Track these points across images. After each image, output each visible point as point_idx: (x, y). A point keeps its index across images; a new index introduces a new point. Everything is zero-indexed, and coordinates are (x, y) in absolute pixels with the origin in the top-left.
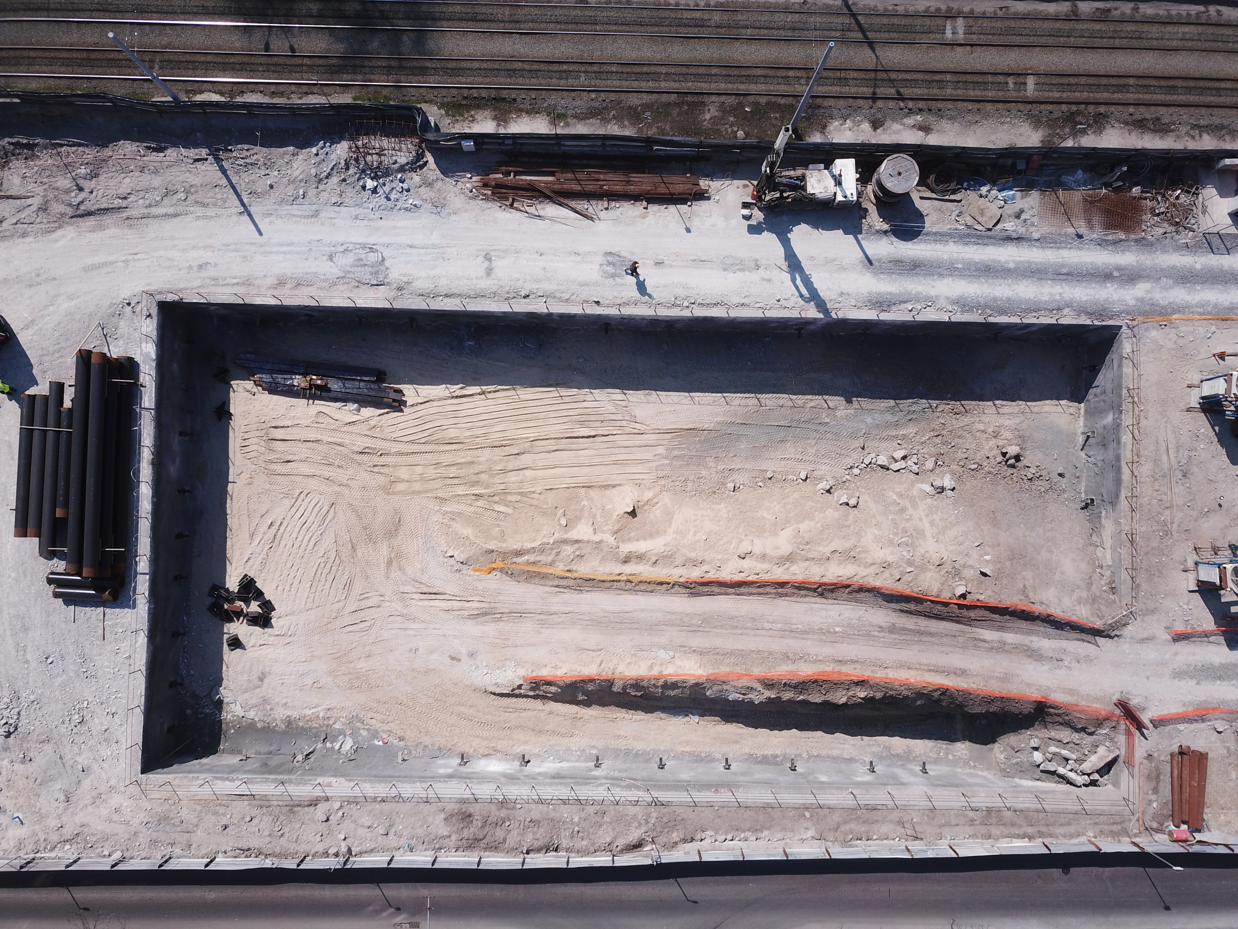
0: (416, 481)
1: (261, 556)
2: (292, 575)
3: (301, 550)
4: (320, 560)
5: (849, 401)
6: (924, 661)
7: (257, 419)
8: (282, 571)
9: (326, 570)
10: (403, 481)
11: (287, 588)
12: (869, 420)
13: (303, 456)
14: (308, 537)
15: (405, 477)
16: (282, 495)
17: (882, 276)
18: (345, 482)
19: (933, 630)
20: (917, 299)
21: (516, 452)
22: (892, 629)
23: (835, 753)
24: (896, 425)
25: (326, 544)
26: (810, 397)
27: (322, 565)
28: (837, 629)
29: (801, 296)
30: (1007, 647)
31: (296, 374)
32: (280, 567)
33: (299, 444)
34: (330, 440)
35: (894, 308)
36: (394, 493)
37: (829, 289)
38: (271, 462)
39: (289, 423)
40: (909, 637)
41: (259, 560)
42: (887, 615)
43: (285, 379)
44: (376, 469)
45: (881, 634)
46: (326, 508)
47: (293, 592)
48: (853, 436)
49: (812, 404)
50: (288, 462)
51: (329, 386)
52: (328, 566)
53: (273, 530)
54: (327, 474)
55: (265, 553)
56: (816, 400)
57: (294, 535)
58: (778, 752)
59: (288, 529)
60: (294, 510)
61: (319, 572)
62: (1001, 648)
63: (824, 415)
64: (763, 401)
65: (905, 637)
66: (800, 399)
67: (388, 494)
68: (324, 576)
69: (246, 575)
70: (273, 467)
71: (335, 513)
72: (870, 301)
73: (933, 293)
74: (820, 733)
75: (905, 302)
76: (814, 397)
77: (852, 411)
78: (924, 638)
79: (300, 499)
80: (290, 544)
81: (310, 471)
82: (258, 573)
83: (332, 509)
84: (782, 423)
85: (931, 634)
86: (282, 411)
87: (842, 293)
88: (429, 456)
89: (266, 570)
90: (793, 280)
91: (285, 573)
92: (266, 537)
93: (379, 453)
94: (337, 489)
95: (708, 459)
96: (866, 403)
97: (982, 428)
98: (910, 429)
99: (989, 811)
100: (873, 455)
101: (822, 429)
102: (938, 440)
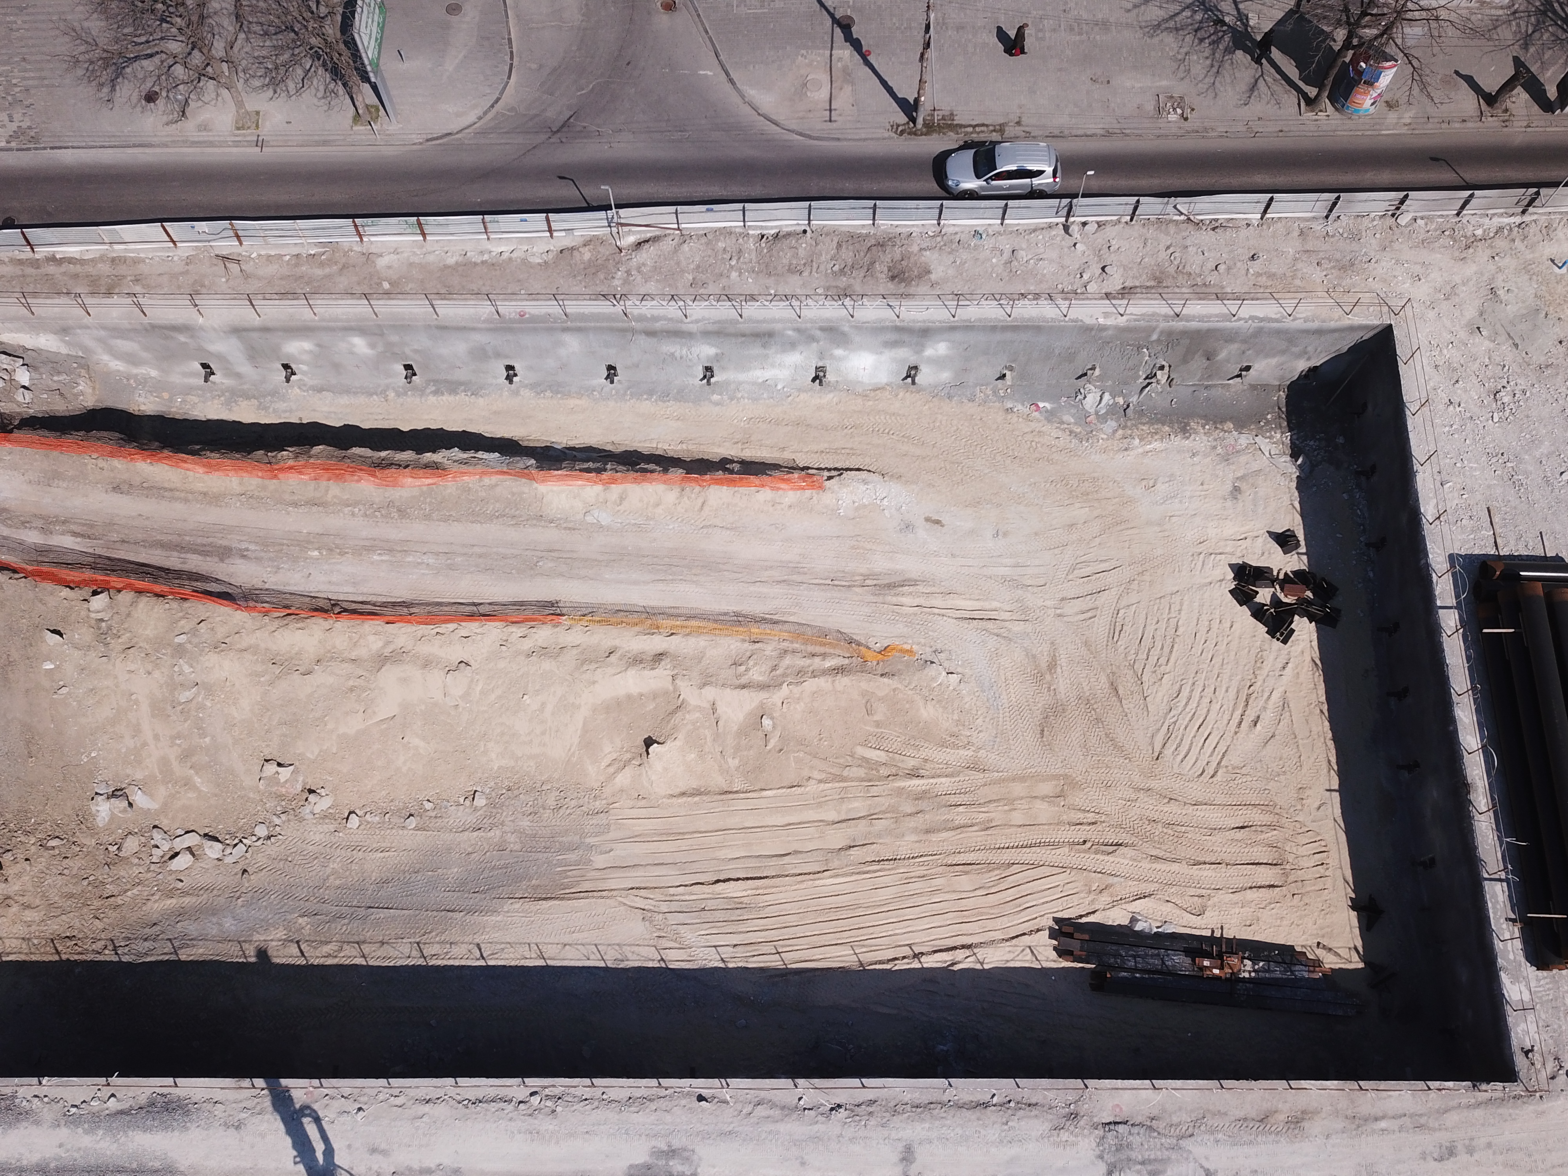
0: (1022, 798)
1: (1265, 672)
2: (1210, 644)
3: (1200, 684)
4: (1168, 669)
5: (262, 955)
6: (179, 506)
7: (1306, 900)
8: (1228, 651)
9: (1155, 653)
10: (1043, 798)
11: (1215, 625)
12: (228, 924)
13: (1218, 837)
14: (1193, 705)
15: (1040, 805)
16: (1244, 771)
17: (157, 1164)
18: (1141, 795)
19: (158, 552)
20: (96, 1120)
21: (852, 851)
22: (225, 553)
23: (344, 400)
24: (181, 915)
25: (1160, 694)
26: (330, 962)
27: (1163, 660)
28: (316, 553)
29: (317, 1120)
30: (39, 523)
31: (1250, 980)
32: (1232, 657)
33: (1227, 858)
34: (1175, 867)
35: (143, 1100)
36: (1056, 777)
37: (263, 1136)
38: (1271, 826)
39: (1251, 895)
40: (199, 540)
41: (1267, 667)
42: (231, 575)
43: (1268, 971)
44: (1091, 817)
45: (244, 546)
46: (1168, 751)
47: (1205, 618)
48: (260, 893)
49: (326, 949)
50: (1242, 827)
51: (1188, 960)
52: (1153, 659)
53: (1251, 715)
54: (1173, 807)
55: (1260, 679)
56: (319, 956)
57: (1216, 707)
58: (432, 399)
59: (1226, 717)
60: (1222, 748)
61: (1167, 650)
62: (48, 524)
63: (307, 930)
64: (415, 953)
65: (205, 541)
66: (348, 957)
67: (1066, 776)
68: (1158, 645)
69: (1285, 642)
70: (1267, 819)
71: (1152, 744)
72: (187, 1113)
73: (64, 1133)
74: (365, 425)
75: (121, 1112)
76: (321, 961)
77: (256, 937)
78: (175, 538)
79: (1214, 765)
80: (1221, 692)
81: (1202, 812)
82: (1266, 647)
83: (1157, 748)
84: (383, 913)
85: (162, 545)
86: (1265, 915)
87: (238, 1128)
88: (1003, 842)
89: (1254, 652)
90: (329, 1151)
91: (1222, 647)
92: (1261, 703)
93: (1088, 845)
94: (1153, 784)
95: (517, 847)
96: (231, 953)
97: (27, 912)
98: (158, 906)
99: (109, 293)
100: (229, 860)
101: (313, 906)
102: (110, 889)
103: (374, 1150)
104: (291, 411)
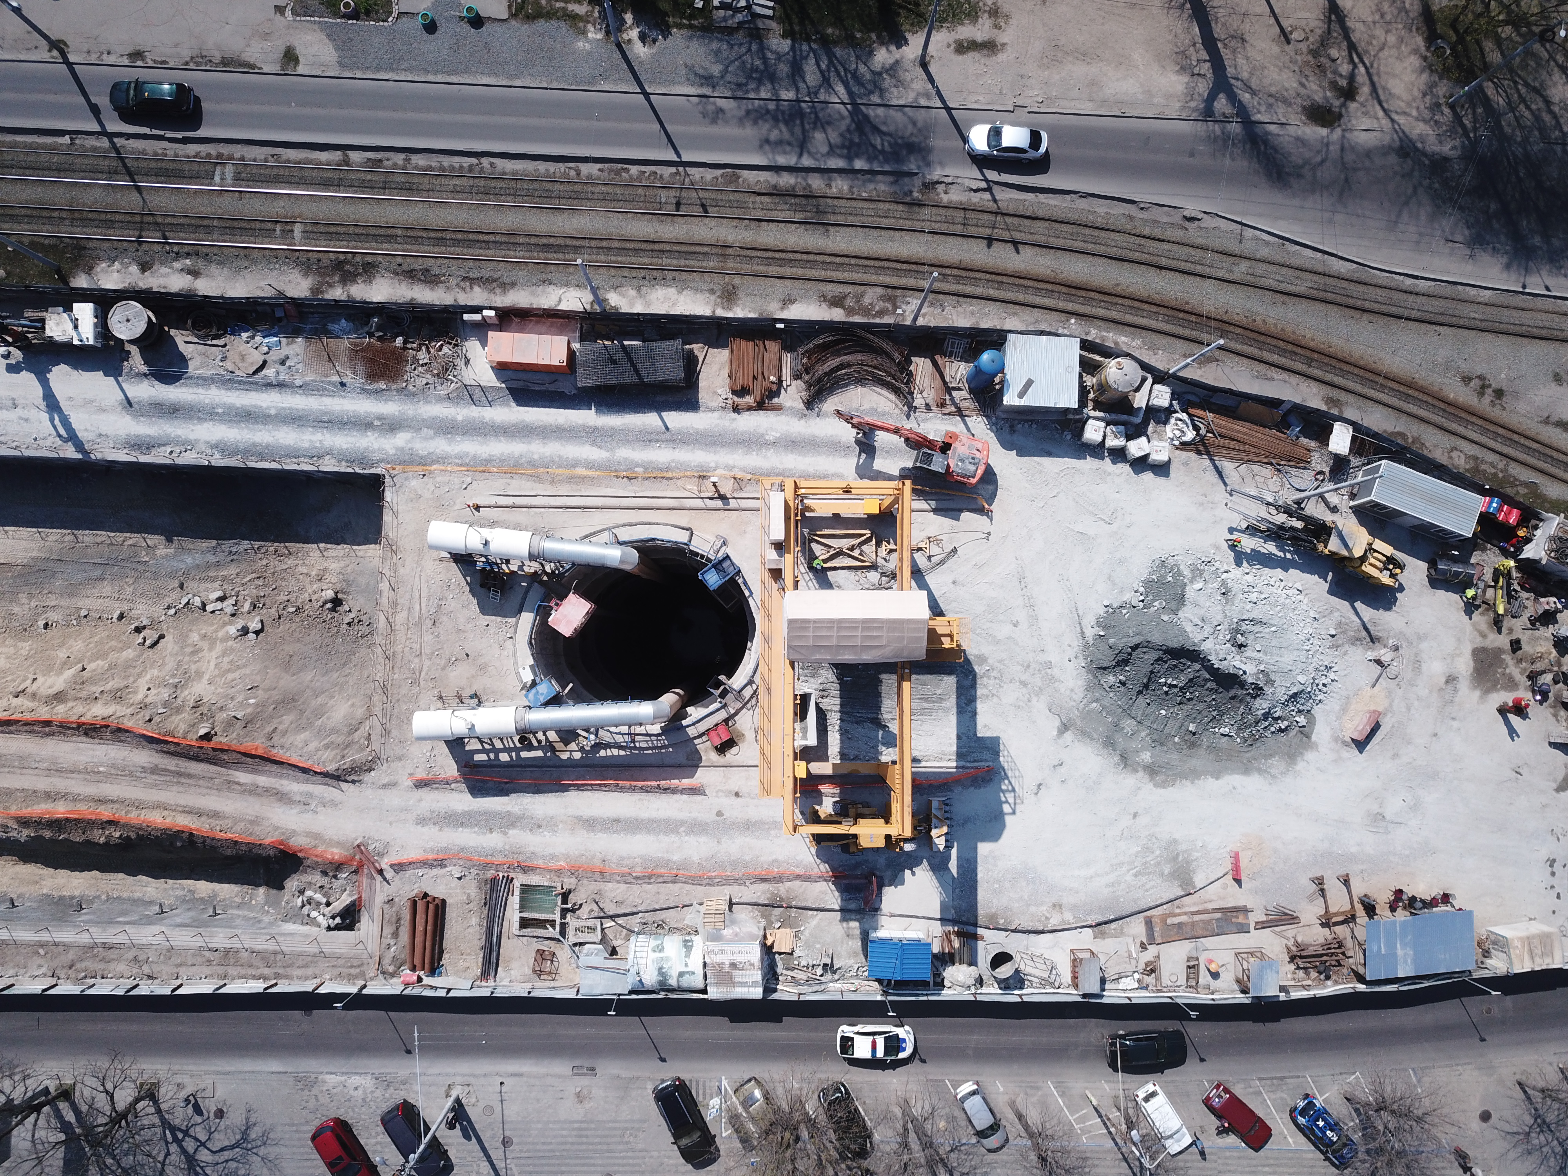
5: (169, 540)
12: (189, 560)
17: (142, 419)
20: (176, 442)
24: (218, 564)
26: (128, 535)
28: (102, 769)
29: (60, 436)
30: (259, 790)
35: (154, 451)
37: (86, 430)
40: (168, 778)
45: (143, 775)
48: (172, 575)
49: (131, 542)
56: (132, 538)
63: (144, 553)
64: (81, 538)
65: (164, 778)
66: (119, 537)
72: (128, 443)
73: (192, 436)
75: (165, 445)
76: (133, 535)
77: (172, 551)
78: (183, 780)
84: (99, 561)
87: (100, 435)
90: (52, 420)
95: (20, 595)
96: (187, 543)
97: (306, 571)
98: (231, 571)
99: (227, 951)
100: (190, 596)
101: (141, 568)
102: (260, 582)
103: (27, 420)
104: (173, 889)
